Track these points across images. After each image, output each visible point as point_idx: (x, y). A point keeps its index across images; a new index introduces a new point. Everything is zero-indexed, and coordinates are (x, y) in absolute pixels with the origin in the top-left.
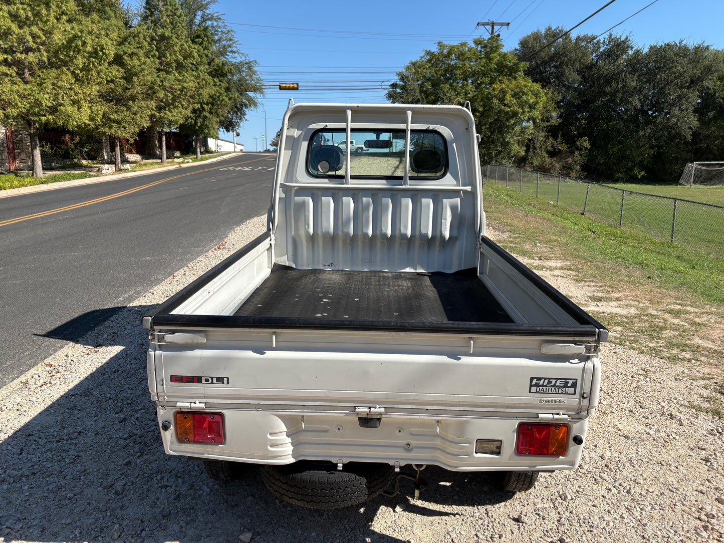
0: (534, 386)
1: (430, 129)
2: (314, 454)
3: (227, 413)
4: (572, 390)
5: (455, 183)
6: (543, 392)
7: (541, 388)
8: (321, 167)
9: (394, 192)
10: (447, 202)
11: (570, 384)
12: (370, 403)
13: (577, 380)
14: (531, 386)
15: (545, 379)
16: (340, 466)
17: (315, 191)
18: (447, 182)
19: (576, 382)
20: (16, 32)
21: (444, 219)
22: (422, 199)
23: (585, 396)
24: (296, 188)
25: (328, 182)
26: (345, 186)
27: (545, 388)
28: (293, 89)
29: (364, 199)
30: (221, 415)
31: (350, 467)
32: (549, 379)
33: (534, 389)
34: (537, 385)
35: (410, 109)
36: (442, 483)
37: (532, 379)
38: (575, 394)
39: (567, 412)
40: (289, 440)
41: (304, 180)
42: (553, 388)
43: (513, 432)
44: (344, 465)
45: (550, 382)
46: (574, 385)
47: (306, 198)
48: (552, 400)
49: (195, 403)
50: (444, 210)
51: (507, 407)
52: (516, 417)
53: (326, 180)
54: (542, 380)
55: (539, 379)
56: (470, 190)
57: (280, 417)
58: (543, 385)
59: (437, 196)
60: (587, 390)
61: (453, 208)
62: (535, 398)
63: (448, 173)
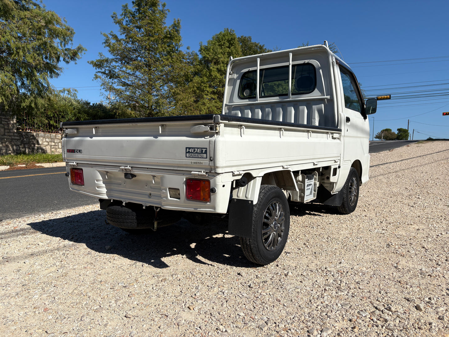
0: (188, 153)
1: (306, 62)
2: (117, 196)
3: (84, 169)
4: (205, 155)
5: (320, 94)
6: (192, 157)
7: (191, 154)
8: (245, 93)
9: (283, 104)
10: (315, 107)
11: (204, 152)
12: (126, 164)
13: (207, 148)
14: (186, 153)
15: (192, 148)
16: (124, 204)
17: (242, 108)
18: (315, 95)
19: (207, 150)
20: (219, 77)
21: (314, 119)
22: (300, 107)
23: (212, 159)
24: (233, 106)
25: (248, 101)
26: (256, 102)
27: (192, 154)
28: (387, 99)
29: (267, 109)
30: (82, 170)
31: (129, 205)
32: (194, 148)
33: (188, 154)
34: (189, 152)
35: (291, 52)
36: (224, 255)
37: (186, 148)
38: (207, 158)
39: (205, 171)
40: (104, 185)
41: (238, 102)
42: (196, 154)
43: (183, 184)
44: (126, 204)
45: (194, 150)
46: (206, 152)
47: (237, 111)
48: (197, 162)
49: (73, 163)
50: (313, 112)
51: (178, 167)
52: (184, 174)
53: (247, 100)
54: (191, 149)
55: (189, 148)
56: (329, 98)
57: (99, 172)
58: (191, 153)
59: (309, 104)
60: (212, 156)
61: (320, 111)
62: (189, 161)
63: (316, 89)
